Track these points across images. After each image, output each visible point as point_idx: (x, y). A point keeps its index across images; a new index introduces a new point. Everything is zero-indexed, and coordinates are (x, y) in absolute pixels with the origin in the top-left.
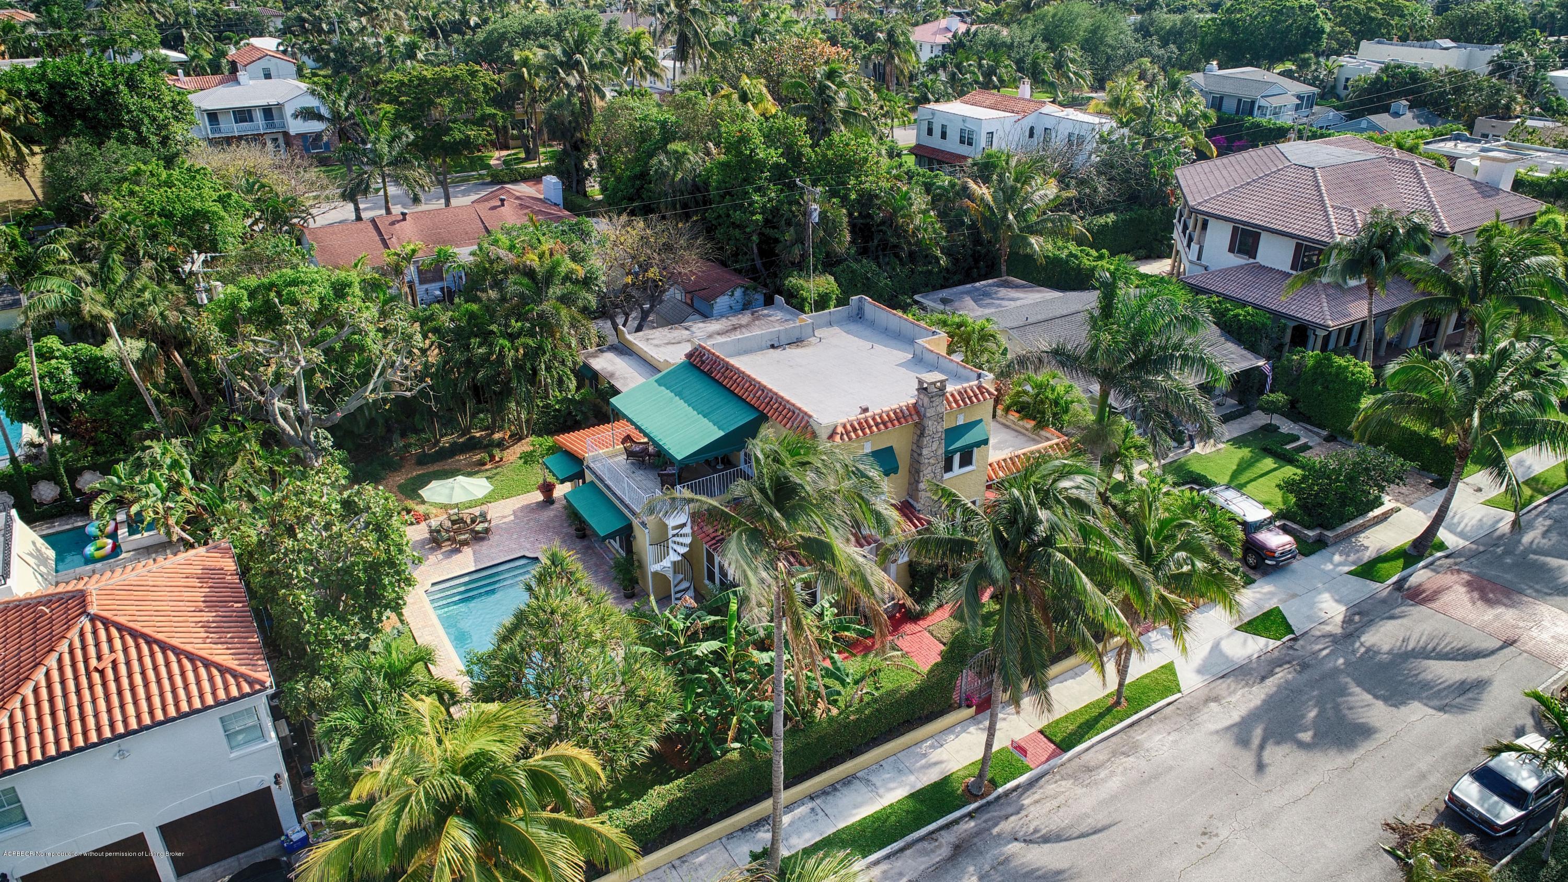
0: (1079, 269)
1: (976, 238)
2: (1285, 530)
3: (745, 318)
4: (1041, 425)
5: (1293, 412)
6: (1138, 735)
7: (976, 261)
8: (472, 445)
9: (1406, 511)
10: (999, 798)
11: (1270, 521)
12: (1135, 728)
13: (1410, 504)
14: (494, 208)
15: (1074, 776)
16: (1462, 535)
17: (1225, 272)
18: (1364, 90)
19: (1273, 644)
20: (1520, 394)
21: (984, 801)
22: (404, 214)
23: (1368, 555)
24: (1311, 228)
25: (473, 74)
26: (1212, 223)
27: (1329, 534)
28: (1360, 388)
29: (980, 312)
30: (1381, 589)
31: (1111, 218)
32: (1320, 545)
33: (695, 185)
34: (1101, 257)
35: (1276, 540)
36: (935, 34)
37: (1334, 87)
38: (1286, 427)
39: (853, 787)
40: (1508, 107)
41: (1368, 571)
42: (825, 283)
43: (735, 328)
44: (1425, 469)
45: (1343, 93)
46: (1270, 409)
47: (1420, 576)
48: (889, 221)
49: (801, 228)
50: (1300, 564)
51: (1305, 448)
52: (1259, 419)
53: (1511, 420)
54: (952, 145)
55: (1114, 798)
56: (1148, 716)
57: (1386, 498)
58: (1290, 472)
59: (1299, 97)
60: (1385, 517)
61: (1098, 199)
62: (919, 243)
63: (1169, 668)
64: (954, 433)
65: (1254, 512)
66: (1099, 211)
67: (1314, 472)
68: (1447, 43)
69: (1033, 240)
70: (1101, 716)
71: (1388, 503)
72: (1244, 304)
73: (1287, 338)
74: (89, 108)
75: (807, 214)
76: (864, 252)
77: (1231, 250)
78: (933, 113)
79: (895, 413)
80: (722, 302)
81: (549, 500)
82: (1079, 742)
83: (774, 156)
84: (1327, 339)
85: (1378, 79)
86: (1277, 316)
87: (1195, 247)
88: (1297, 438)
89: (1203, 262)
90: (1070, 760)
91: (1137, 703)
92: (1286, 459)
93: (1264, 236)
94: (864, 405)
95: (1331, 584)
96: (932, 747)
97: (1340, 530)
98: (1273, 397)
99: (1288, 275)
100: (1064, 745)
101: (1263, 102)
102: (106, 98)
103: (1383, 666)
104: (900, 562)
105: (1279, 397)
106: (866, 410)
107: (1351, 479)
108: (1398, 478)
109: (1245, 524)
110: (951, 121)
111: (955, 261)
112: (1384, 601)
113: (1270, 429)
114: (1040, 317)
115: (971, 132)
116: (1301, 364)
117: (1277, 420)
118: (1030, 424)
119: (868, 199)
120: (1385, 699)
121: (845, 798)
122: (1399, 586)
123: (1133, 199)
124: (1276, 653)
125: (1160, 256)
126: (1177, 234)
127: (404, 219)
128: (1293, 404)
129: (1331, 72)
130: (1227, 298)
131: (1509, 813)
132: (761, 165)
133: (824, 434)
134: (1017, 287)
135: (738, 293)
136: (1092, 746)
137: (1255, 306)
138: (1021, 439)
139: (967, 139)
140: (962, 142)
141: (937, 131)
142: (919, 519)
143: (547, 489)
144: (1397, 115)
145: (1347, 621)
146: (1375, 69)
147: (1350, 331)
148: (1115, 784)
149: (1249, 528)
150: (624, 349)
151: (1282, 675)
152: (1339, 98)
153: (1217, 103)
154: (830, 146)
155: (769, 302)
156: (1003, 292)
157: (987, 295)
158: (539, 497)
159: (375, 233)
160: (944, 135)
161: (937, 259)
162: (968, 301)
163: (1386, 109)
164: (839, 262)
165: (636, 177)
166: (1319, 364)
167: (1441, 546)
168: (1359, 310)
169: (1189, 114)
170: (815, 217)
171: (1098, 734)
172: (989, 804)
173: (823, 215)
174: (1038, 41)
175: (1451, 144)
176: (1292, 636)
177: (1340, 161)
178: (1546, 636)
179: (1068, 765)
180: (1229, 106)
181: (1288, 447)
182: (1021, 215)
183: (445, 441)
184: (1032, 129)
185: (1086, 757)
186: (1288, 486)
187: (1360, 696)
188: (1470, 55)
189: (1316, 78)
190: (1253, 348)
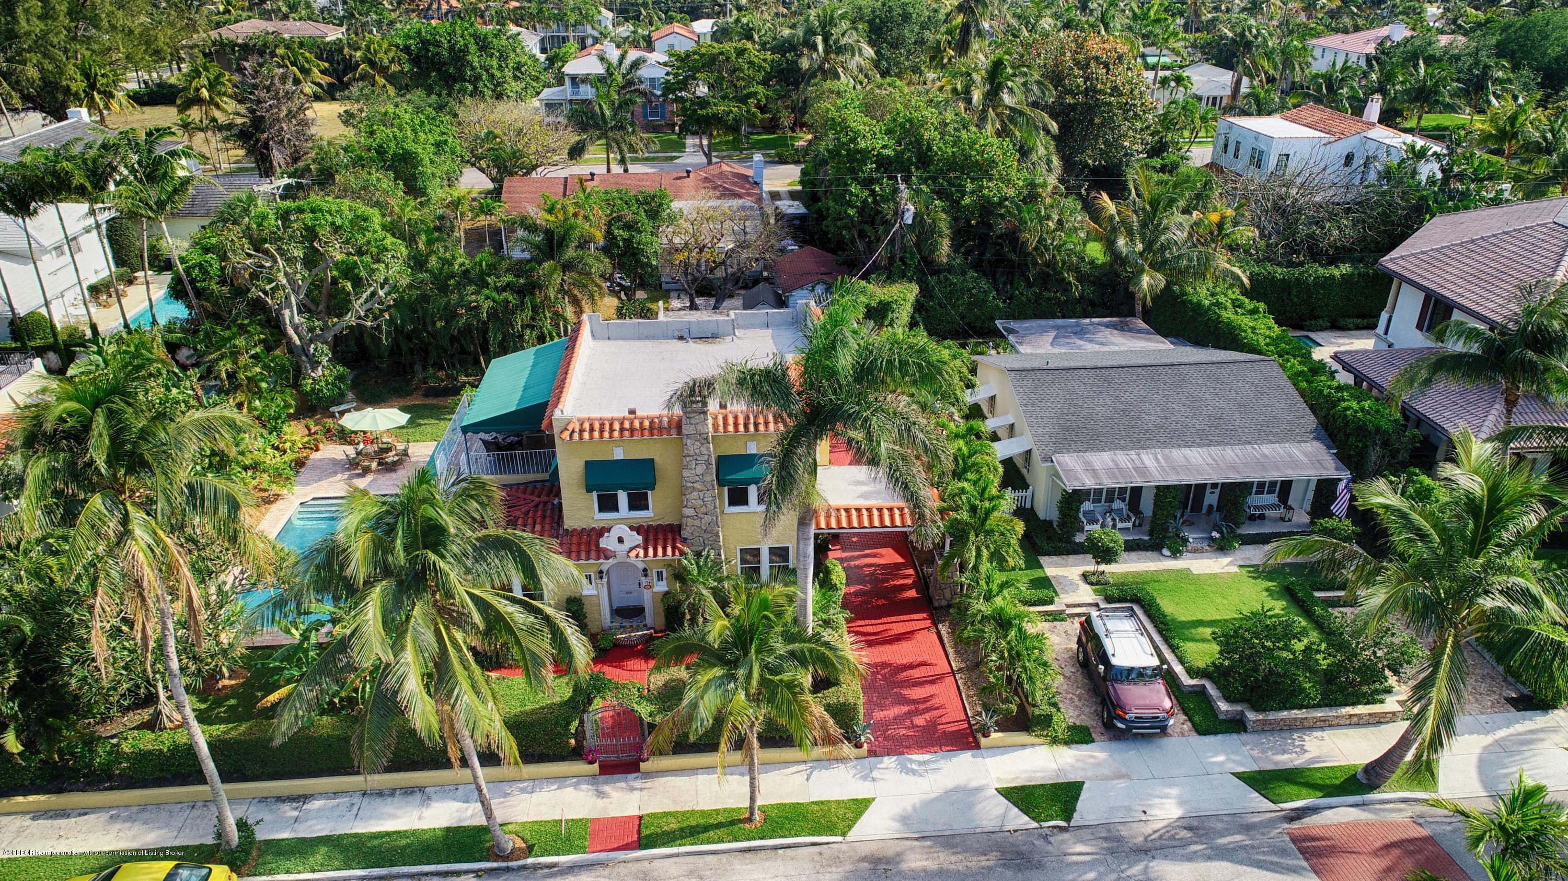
10: (524, 867)
12: (748, 855)
21: (504, 864)
22: (592, 175)
23: (1293, 761)
27: (1251, 716)
30: (1264, 810)
31: (1345, 269)
32: (1228, 726)
35: (1147, 700)
39: (410, 798)
41: (1270, 780)
47: (1346, 812)
50: (1181, 741)
54: (1242, 165)
56: (776, 848)
57: (1398, 698)
60: (1371, 720)
63: (860, 804)
70: (719, 825)
71: (1396, 704)
74: (444, 64)
75: (898, 213)
78: (1231, 127)
79: (652, 423)
80: (800, 296)
82: (663, 845)
89: (1390, 338)
90: (638, 860)
91: (776, 829)
92: (1305, 607)
93: (1455, 313)
94: (632, 407)
95: (1194, 780)
96: (523, 790)
97: (1272, 716)
98: (1331, 523)
100: (647, 841)
102: (459, 56)
104: (656, 589)
106: (633, 413)
110: (1245, 138)
112: (1254, 826)
115: (1261, 153)
121: (388, 806)
124: (1019, 837)
127: (592, 179)
136: (678, 855)
139: (1257, 160)
140: (1252, 163)
141: (1232, 148)
142: (674, 548)
145: (1167, 832)
149: (1113, 673)
156: (1105, 333)
157: (1082, 333)
160: (1236, 154)
162: (1048, 337)
170: (908, 218)
171: (695, 844)
172: (508, 869)
176: (1062, 823)
179: (630, 865)
181: (1317, 594)
185: (657, 864)
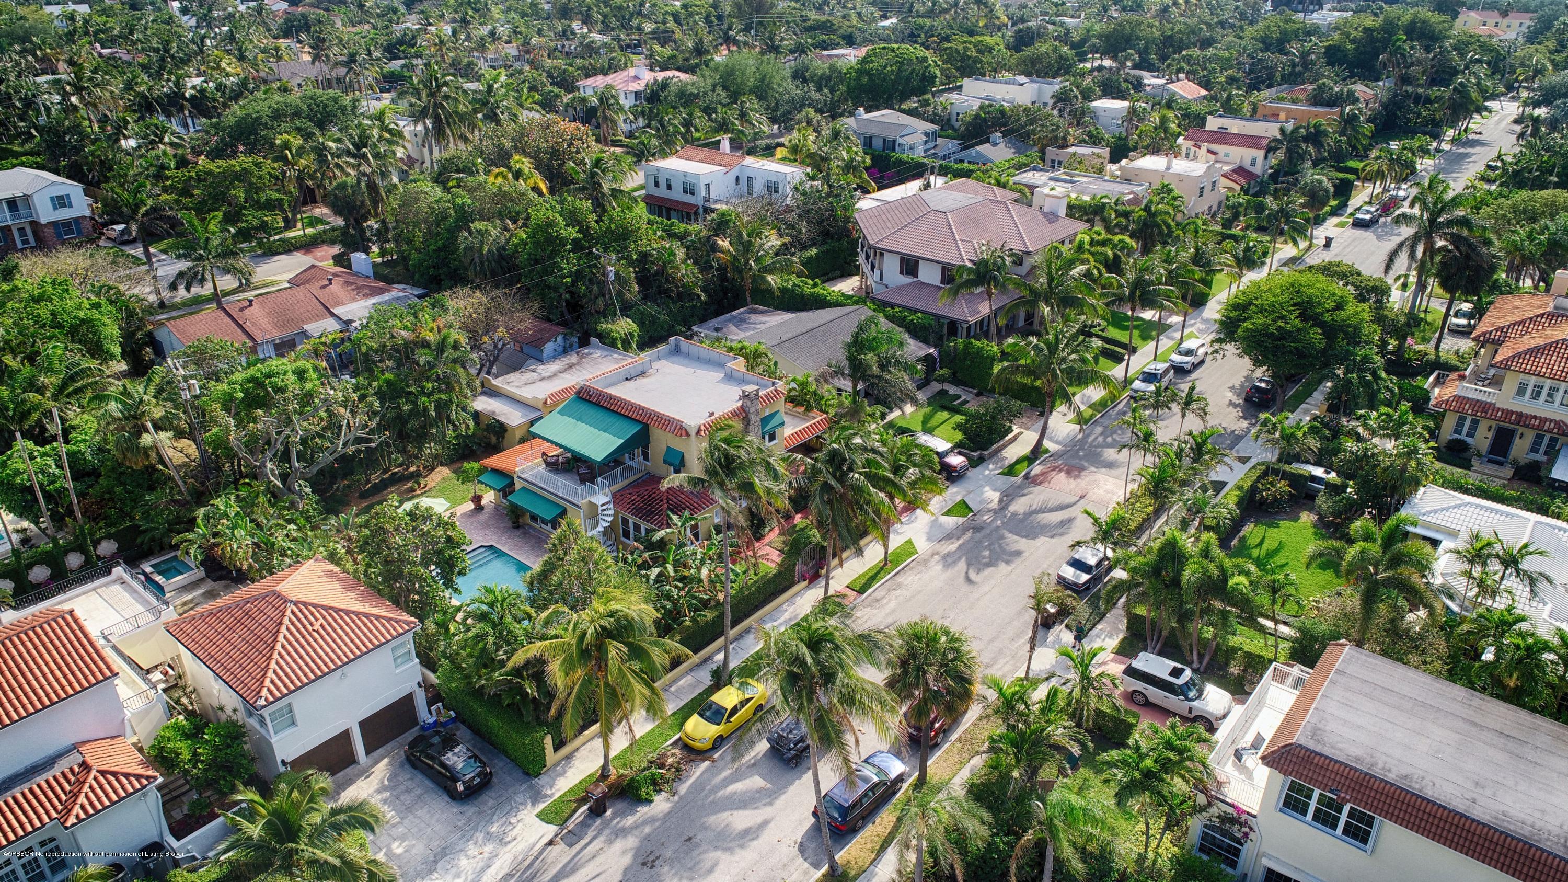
0: (802, 296)
1: (723, 277)
2: (960, 453)
3: (574, 359)
4: (809, 409)
5: (955, 380)
6: (899, 579)
7: (725, 294)
8: (396, 480)
9: (1026, 433)
11: (952, 450)
12: (896, 576)
13: (1027, 429)
14: (323, 287)
15: (870, 605)
16: (1057, 442)
17: (900, 288)
18: (969, 124)
19: (961, 520)
20: (1072, 357)
22: (251, 301)
23: (1007, 463)
24: (950, 257)
25: (258, 165)
26: (886, 254)
27: (985, 453)
28: (992, 360)
29: (742, 335)
30: (1018, 480)
31: (814, 251)
32: (981, 460)
33: (501, 257)
34: (815, 285)
35: (956, 460)
36: (627, 82)
37: (949, 120)
38: (952, 390)
40: (1064, 138)
41: (1010, 471)
42: (624, 326)
43: (570, 366)
44: (1034, 405)
45: (957, 125)
46: (941, 380)
47: (1037, 469)
48: (662, 272)
49: (603, 284)
50: (971, 473)
51: (965, 402)
52: (936, 387)
53: (1069, 372)
54: (677, 194)
55: (893, 611)
56: (904, 568)
57: (1014, 427)
58: (959, 418)
59: (926, 134)
60: (1015, 438)
61: (804, 239)
62: (684, 286)
63: (909, 542)
64: (765, 420)
65: (941, 445)
66: (804, 247)
67: (971, 417)
68: (1022, 79)
69: (769, 278)
70: (878, 572)
71: (1016, 430)
72: (915, 311)
73: (945, 330)
75: (605, 274)
76: (645, 298)
77: (901, 273)
78: (658, 169)
79: (731, 413)
80: (549, 347)
81: (479, 508)
82: (869, 588)
83: (573, 233)
84: (969, 328)
85: (977, 116)
86: (938, 317)
87: (877, 272)
88: (959, 397)
89: (884, 282)
90: (866, 598)
91: (896, 563)
92: (955, 411)
93: (921, 262)
94: (709, 411)
95: (989, 481)
97: (991, 450)
98: (942, 372)
99: (939, 288)
100: (861, 591)
101: (901, 141)
103: (1022, 521)
105: (945, 371)
106: (712, 414)
107: (993, 418)
108: (1019, 413)
109: (937, 453)
110: (673, 174)
111: (709, 295)
112: (1019, 487)
113: (943, 393)
114: (789, 335)
115: (692, 185)
116: (955, 348)
117: (946, 386)
118: (802, 409)
119: (644, 256)
120: (1026, 537)
122: (1027, 477)
123: (826, 235)
124: (965, 524)
125: (850, 275)
126: (861, 259)
127: (251, 305)
128: (954, 374)
129: (945, 108)
130: (905, 308)
131: (1085, 577)
132: (564, 242)
133: (693, 433)
134: (762, 312)
135: (560, 339)
136: (877, 588)
137: (923, 312)
138: (796, 421)
139: (689, 190)
140: (685, 192)
141: (663, 184)
143: (477, 499)
144: (995, 145)
145: (1001, 501)
146: (976, 104)
147: (982, 321)
148: (892, 604)
149: (941, 455)
150: (493, 393)
151: (969, 535)
152: (953, 128)
153: (868, 143)
154: (611, 220)
155: (584, 342)
156: (753, 317)
157: (743, 321)
158: (471, 506)
159: (228, 320)
160: (669, 187)
161: (699, 296)
162: (732, 328)
163: (987, 141)
164: (631, 308)
165: (439, 250)
166: (966, 346)
167: (1047, 451)
168: (985, 309)
169: (852, 160)
170: (612, 276)
171: (878, 582)
173: (617, 274)
174: (719, 89)
175: (1030, 174)
176: (972, 514)
177: (960, 205)
178: (1101, 492)
179: (866, 600)
180: (878, 144)
181: (955, 403)
182: (758, 260)
183: (375, 478)
184: (737, 178)
185: (874, 595)
186: (959, 427)
187: (1010, 537)
188: (1039, 89)
189: (935, 114)
190: (925, 341)
